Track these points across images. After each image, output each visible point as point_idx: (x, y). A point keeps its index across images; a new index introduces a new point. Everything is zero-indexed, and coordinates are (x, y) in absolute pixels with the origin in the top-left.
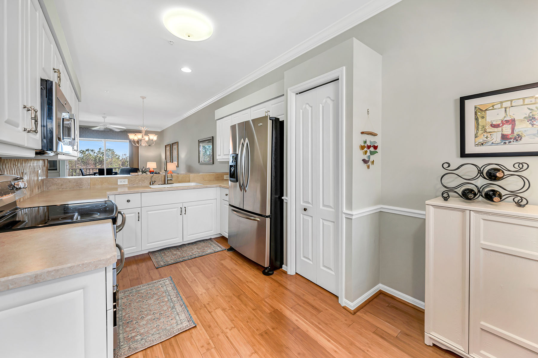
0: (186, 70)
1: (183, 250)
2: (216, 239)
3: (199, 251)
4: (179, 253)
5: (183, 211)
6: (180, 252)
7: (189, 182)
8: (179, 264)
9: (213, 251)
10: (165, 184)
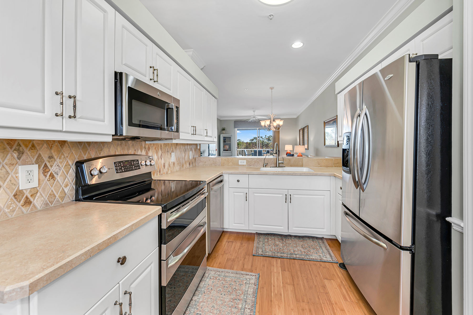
0: (297, 45)
1: (287, 242)
2: (329, 241)
3: (303, 250)
4: (281, 245)
5: (288, 199)
6: (282, 243)
7: (302, 166)
8: (275, 260)
9: (319, 258)
10: (276, 167)
